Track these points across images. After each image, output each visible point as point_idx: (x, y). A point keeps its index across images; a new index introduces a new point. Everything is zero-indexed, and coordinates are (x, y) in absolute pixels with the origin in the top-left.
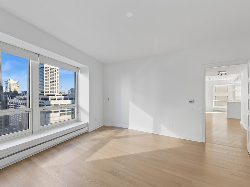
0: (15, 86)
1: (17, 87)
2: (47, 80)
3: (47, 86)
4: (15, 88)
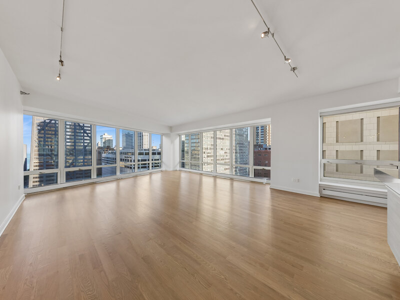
0: (109, 140)
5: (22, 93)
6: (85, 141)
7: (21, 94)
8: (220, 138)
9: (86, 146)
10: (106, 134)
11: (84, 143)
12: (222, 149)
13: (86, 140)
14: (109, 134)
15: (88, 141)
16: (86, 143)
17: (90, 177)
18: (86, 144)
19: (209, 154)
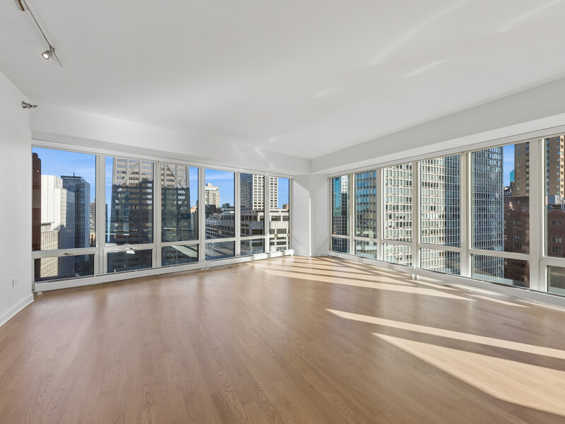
0: (214, 195)
1: (217, 198)
2: (258, 182)
3: (258, 193)
4: (214, 200)
5: (26, 105)
6: (180, 197)
7: (24, 107)
8: (427, 185)
9: (180, 206)
10: (209, 184)
11: (178, 200)
12: (433, 208)
13: (180, 195)
14: (214, 186)
15: (183, 197)
16: (181, 200)
17: (148, 264)
18: (180, 203)
19: (400, 220)
